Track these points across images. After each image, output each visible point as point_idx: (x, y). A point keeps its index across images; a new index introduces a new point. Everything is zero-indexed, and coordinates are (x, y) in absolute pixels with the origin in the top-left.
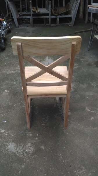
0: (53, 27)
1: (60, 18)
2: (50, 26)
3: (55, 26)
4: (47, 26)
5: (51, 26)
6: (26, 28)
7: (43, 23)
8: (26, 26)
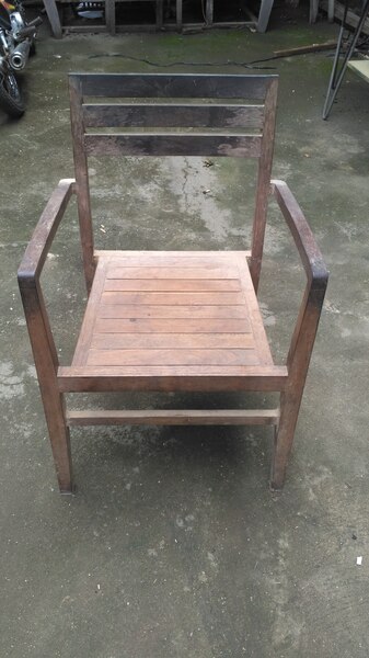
0: (189, 33)
1: (215, 2)
2: (179, 31)
3: (198, 32)
4: (167, 31)
5: (184, 30)
6: (90, 37)
7: (154, 22)
8: (90, 31)
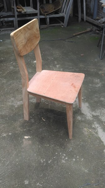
1: (50, 18)
3: (45, 28)
8: (9, 30)
